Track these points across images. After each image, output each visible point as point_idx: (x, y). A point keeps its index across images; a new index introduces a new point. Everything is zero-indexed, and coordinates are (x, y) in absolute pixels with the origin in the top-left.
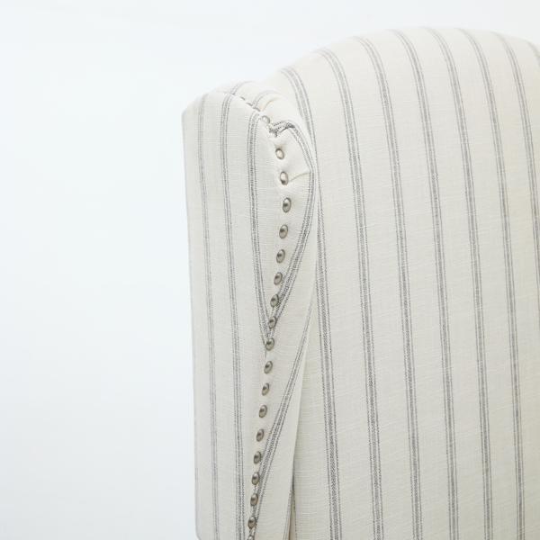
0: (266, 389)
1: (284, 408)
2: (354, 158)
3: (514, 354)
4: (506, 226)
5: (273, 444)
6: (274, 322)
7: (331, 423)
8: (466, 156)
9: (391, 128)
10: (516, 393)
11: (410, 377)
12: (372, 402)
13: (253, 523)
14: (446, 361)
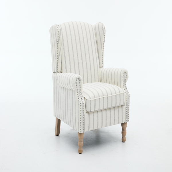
0: (58, 51)
1: (60, 53)
2: (66, 32)
3: (85, 52)
4: (83, 39)
5: (59, 57)
6: (58, 44)
7: (65, 56)
9: (70, 29)
11: (73, 53)
13: (57, 65)
14: (77, 52)
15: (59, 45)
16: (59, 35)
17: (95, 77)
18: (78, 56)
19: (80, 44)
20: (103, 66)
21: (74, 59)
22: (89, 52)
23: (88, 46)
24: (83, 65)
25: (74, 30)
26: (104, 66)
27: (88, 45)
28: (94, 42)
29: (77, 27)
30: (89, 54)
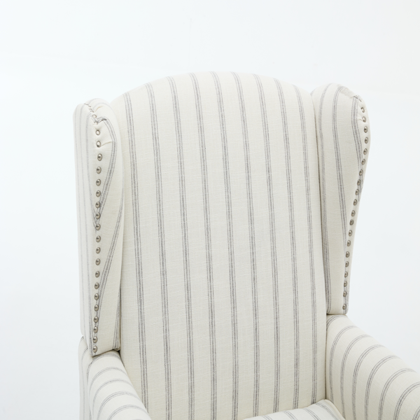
0: (98, 250)
1: (109, 261)
2: (155, 138)
3: (253, 246)
4: (248, 178)
5: (105, 280)
6: (98, 216)
7: (139, 273)
8: (224, 139)
9: (178, 123)
10: (254, 268)
11: (186, 253)
12: (163, 264)
13: (97, 320)
14: (208, 247)
15: (102, 221)
16: (103, 176)
17: (296, 374)
18: (210, 269)
19: (229, 205)
20: (345, 308)
21: (188, 288)
22: (274, 248)
23: (272, 216)
24: (234, 316)
25: (201, 129)
26: (350, 307)
27: (271, 207)
28: (308, 190)
29: (221, 109)
30: (274, 254)
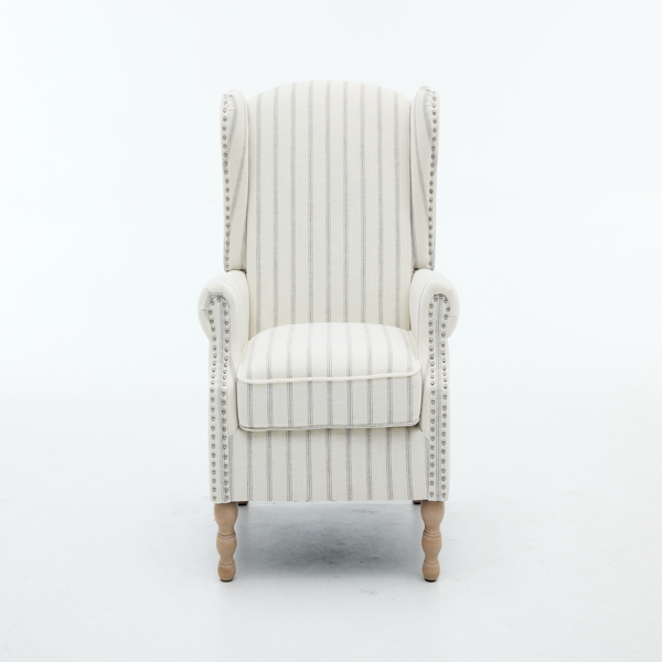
0: (227, 190)
1: (235, 199)
2: (275, 119)
3: (346, 201)
4: (345, 151)
5: (234, 212)
6: (226, 163)
7: (259, 212)
8: (328, 122)
9: (293, 109)
10: (346, 217)
11: (293, 200)
12: (276, 206)
14: (310, 197)
15: (229, 168)
16: (227, 132)
18: (311, 213)
19: (328, 168)
20: (431, 264)
21: (293, 225)
22: (363, 204)
23: (363, 181)
24: (328, 250)
25: (310, 114)
26: (436, 264)
27: (363, 173)
28: (397, 165)
29: (328, 101)
30: (363, 208)
